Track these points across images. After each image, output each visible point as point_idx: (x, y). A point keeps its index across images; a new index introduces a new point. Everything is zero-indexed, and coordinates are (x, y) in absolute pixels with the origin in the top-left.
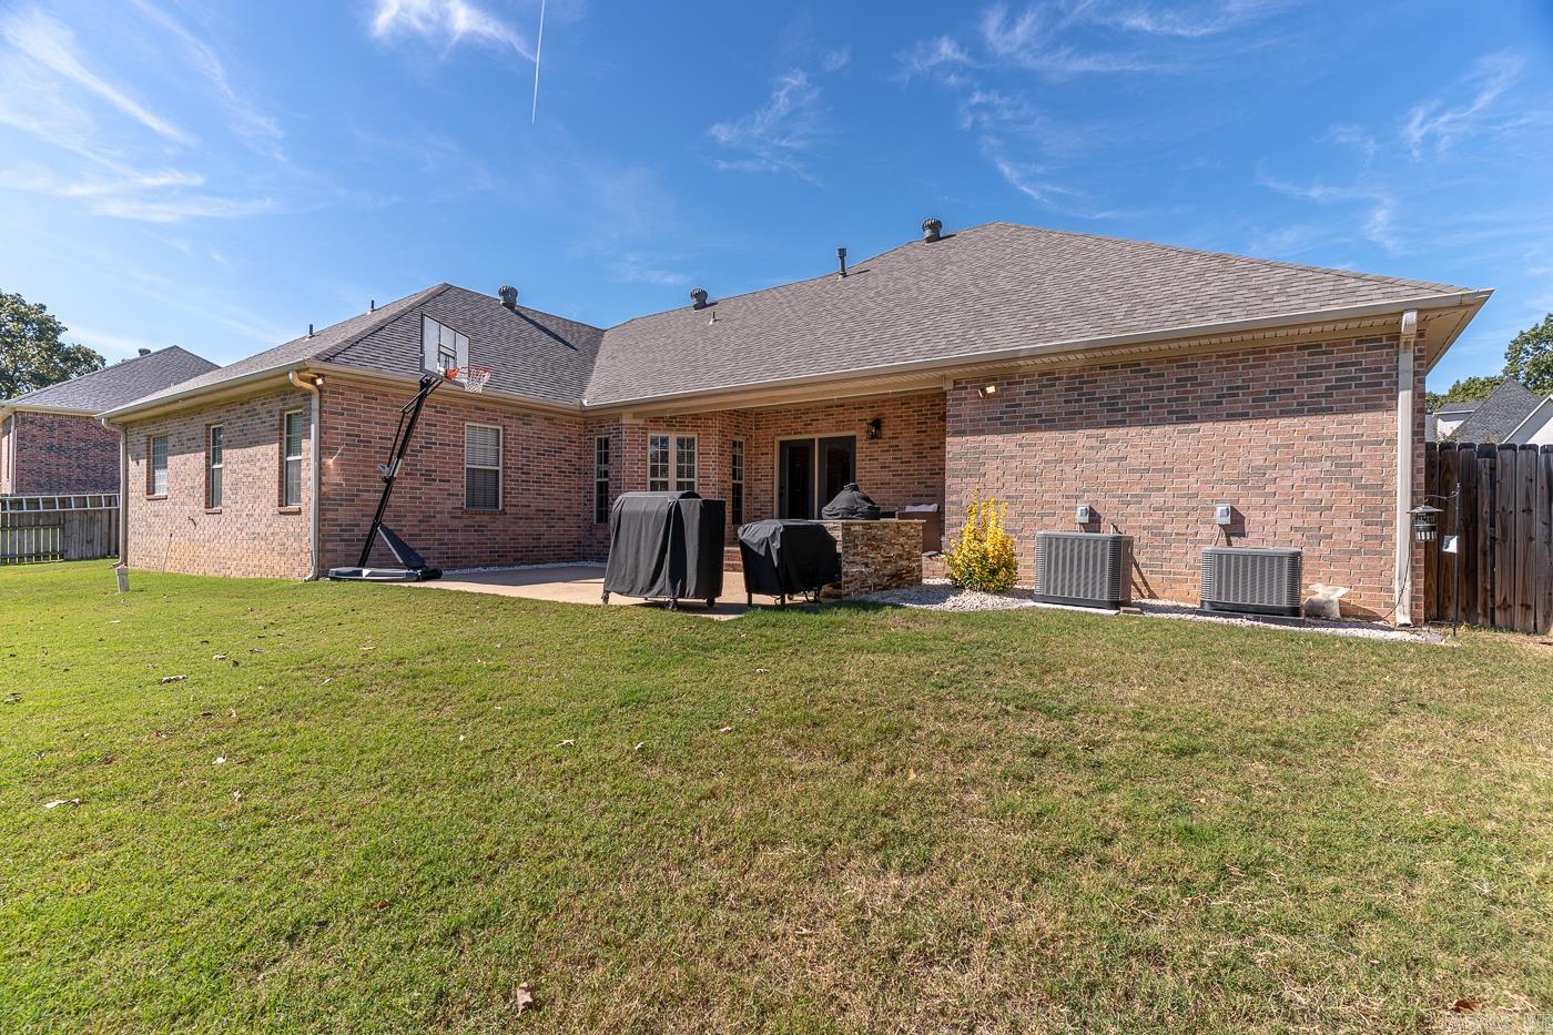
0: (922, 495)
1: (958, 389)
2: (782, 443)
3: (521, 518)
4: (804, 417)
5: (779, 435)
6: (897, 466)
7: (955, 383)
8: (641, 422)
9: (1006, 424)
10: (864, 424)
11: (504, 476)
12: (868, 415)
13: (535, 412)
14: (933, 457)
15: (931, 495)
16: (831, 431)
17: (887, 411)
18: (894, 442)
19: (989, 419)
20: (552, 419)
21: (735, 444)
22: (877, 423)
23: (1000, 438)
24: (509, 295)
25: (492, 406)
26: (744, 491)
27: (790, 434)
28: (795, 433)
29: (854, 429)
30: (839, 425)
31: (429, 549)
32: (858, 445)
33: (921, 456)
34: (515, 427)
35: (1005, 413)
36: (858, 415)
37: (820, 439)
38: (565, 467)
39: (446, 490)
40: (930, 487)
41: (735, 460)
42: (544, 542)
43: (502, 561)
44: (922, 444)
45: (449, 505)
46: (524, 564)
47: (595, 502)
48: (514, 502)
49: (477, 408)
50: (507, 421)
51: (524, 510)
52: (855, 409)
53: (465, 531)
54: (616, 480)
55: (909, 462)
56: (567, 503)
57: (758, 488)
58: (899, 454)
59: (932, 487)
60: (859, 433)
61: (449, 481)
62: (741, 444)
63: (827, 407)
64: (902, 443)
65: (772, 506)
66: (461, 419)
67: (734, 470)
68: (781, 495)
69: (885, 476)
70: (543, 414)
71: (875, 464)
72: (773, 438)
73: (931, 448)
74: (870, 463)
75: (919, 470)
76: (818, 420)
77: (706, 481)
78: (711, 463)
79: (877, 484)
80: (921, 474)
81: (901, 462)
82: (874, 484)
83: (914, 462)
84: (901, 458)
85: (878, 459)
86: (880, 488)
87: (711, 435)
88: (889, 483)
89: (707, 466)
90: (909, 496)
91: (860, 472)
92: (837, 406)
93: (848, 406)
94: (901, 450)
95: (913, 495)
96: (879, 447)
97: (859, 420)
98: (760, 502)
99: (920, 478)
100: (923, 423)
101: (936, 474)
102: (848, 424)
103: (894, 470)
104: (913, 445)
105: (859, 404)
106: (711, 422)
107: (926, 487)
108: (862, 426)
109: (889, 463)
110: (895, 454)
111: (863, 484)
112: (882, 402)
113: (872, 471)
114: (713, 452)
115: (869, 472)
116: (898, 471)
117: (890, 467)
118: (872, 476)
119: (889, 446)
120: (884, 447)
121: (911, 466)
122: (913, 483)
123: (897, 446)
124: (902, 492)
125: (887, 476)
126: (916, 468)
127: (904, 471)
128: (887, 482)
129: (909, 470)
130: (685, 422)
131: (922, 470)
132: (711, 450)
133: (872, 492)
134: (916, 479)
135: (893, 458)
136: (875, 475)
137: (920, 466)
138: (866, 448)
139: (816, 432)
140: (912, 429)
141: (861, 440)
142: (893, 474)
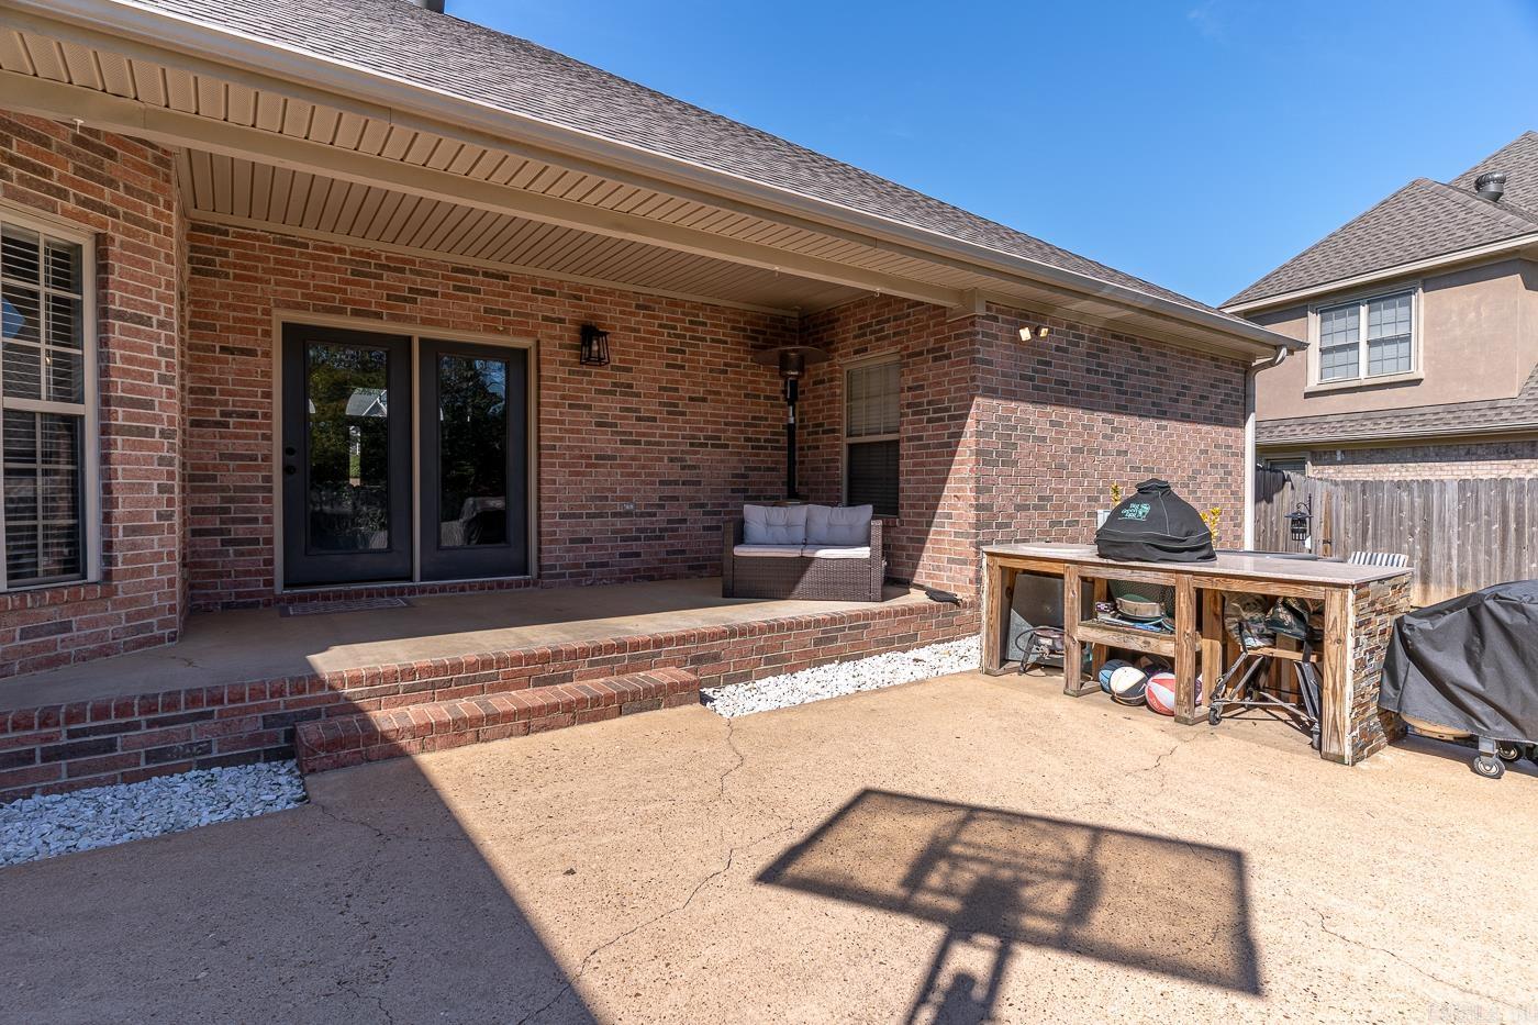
0: (676, 483)
2: (290, 329)
4: (388, 278)
6: (629, 425)
14: (695, 414)
16: (469, 327)
17: (609, 314)
18: (624, 378)
27: (340, 311)
28: (356, 313)
29: (530, 334)
30: (493, 317)
33: (674, 411)
36: (543, 306)
44: (676, 390)
52: (535, 291)
58: (634, 402)
59: (694, 467)
60: (547, 345)
64: (640, 385)
69: (605, 442)
71: (584, 415)
72: (269, 311)
73: (691, 399)
74: (573, 414)
75: (670, 436)
76: (435, 294)
77: (138, 418)
78: (155, 356)
79: (589, 457)
80: (674, 444)
81: (639, 419)
82: (582, 457)
83: (663, 420)
84: (637, 410)
85: (590, 407)
86: (595, 466)
87: (153, 254)
88: (614, 458)
89: (143, 363)
90: (653, 483)
91: (551, 430)
92: (486, 274)
93: (518, 280)
94: (638, 395)
95: (661, 483)
96: (592, 383)
97: (546, 318)
98: (224, 489)
99: (672, 452)
100: (678, 351)
101: (701, 445)
102: (520, 323)
103: (624, 433)
104: (660, 389)
105: (544, 283)
106: (149, 207)
107: (683, 468)
108: (554, 333)
109: (614, 417)
110: (626, 402)
111: (557, 456)
112: (596, 292)
113: (579, 432)
114: (162, 317)
115: (572, 431)
116: (631, 433)
117: (616, 425)
118: (578, 440)
119: (615, 384)
120: (604, 384)
121: (657, 428)
122: (661, 460)
123: (630, 386)
124: (639, 475)
125: (609, 441)
126: (666, 431)
127: (644, 435)
128: (609, 453)
129: (654, 435)
130: (47, 173)
131: (677, 436)
132: (156, 310)
133: (578, 474)
134: (665, 452)
135: (623, 410)
136: (583, 440)
137: (672, 428)
138: (563, 380)
139: (425, 322)
140: (659, 358)
141: (551, 362)
142: (621, 440)
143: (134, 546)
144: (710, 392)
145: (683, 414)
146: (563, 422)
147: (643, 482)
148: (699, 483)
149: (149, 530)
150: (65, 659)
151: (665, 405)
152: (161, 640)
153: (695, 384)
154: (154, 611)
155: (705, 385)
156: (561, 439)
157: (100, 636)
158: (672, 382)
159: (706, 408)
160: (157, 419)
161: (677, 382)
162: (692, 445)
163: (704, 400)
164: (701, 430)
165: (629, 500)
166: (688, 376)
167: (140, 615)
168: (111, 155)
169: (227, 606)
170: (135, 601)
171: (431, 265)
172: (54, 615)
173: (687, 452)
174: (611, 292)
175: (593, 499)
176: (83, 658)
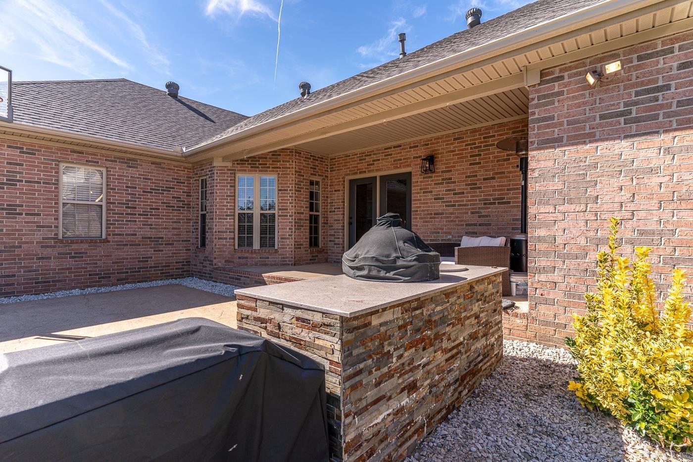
0: (475, 225)
1: (548, 82)
2: (350, 181)
3: (126, 245)
4: (368, 159)
5: (348, 175)
6: (450, 197)
7: (542, 74)
8: (229, 164)
9: (636, 120)
10: (419, 161)
11: (108, 210)
12: (423, 152)
13: (141, 157)
14: (487, 187)
15: (486, 225)
16: (389, 169)
17: (441, 147)
18: (447, 175)
19: (602, 117)
20: (160, 164)
21: (312, 183)
22: (431, 159)
23: (625, 143)
24: (173, 88)
25: (91, 150)
26: (321, 220)
27: (356, 173)
28: (360, 173)
29: (409, 166)
30: (397, 163)
31: (14, 276)
32: (414, 179)
33: (474, 187)
34: (117, 168)
35: (636, 103)
36: (413, 153)
37: (381, 177)
38: (174, 202)
39: (35, 222)
40: (483, 216)
41: (312, 195)
42: (151, 263)
43: (104, 281)
44: (476, 176)
45: (39, 236)
46: (129, 283)
47: (200, 229)
48: (117, 231)
49: (73, 151)
50: (109, 164)
51: (129, 238)
52: (410, 148)
53: (58, 258)
54: (211, 212)
55: (463, 193)
56: (175, 232)
57: (332, 218)
58: (452, 186)
59: (487, 216)
60: (414, 168)
61: (39, 215)
62: (317, 183)
63: (385, 149)
64: (455, 176)
65: (344, 232)
66: (53, 160)
67: (311, 204)
68: (350, 224)
69: (438, 207)
70: (150, 159)
71: (429, 196)
72: (343, 178)
73: (485, 179)
74: (425, 195)
75: (472, 200)
76: (379, 160)
77: (284, 213)
78: (289, 198)
79: (431, 214)
80: (474, 204)
81: (455, 194)
82: (428, 214)
83: (468, 193)
84: (454, 190)
85: (432, 192)
86: (434, 218)
87: (289, 174)
88: (442, 214)
89: (285, 200)
90: (462, 225)
91: (416, 204)
92: (394, 147)
93: (404, 145)
94: (454, 182)
95: (467, 225)
96: (432, 181)
97: (414, 158)
98: (334, 229)
99: (473, 209)
100: (476, 155)
101: (491, 204)
102: (405, 162)
103: (448, 202)
104: (466, 177)
105: (414, 143)
106: (288, 164)
107: (480, 217)
108: (417, 163)
109: (443, 195)
110: (448, 186)
111: (418, 215)
112: (435, 139)
113: (427, 203)
114: (290, 188)
115: (424, 203)
116: (451, 201)
117: (443, 198)
118: (427, 207)
119: (443, 180)
120: (438, 180)
121: (464, 197)
122: (467, 213)
123: (451, 179)
124: (455, 221)
125: (440, 206)
126: (469, 198)
127: (457, 201)
128: (440, 212)
129: (463, 201)
130: (266, 164)
131: (476, 200)
132: (289, 187)
133: (426, 222)
134: (469, 209)
135: (447, 191)
136: (429, 207)
137: (473, 196)
138: (421, 182)
139: (377, 170)
140: (466, 162)
141: (416, 175)
142: (446, 205)
143: (283, 242)
144: (497, 173)
145: (480, 188)
146: (420, 200)
147: (457, 225)
148: (490, 225)
149: (286, 238)
150: (267, 265)
151: (469, 185)
152: (289, 264)
153: (486, 171)
154: (287, 258)
155: (493, 170)
156: (420, 207)
157: (275, 261)
158: (473, 172)
159: (494, 183)
160: (289, 213)
161: (476, 172)
162: (485, 204)
163: (493, 178)
164: (491, 195)
165: (450, 233)
166: (482, 167)
167: (284, 258)
168: (279, 155)
169: (334, 261)
170: (283, 254)
171: (378, 150)
172: (266, 255)
173: (482, 208)
174: (442, 137)
175: (433, 233)
176: (271, 265)
